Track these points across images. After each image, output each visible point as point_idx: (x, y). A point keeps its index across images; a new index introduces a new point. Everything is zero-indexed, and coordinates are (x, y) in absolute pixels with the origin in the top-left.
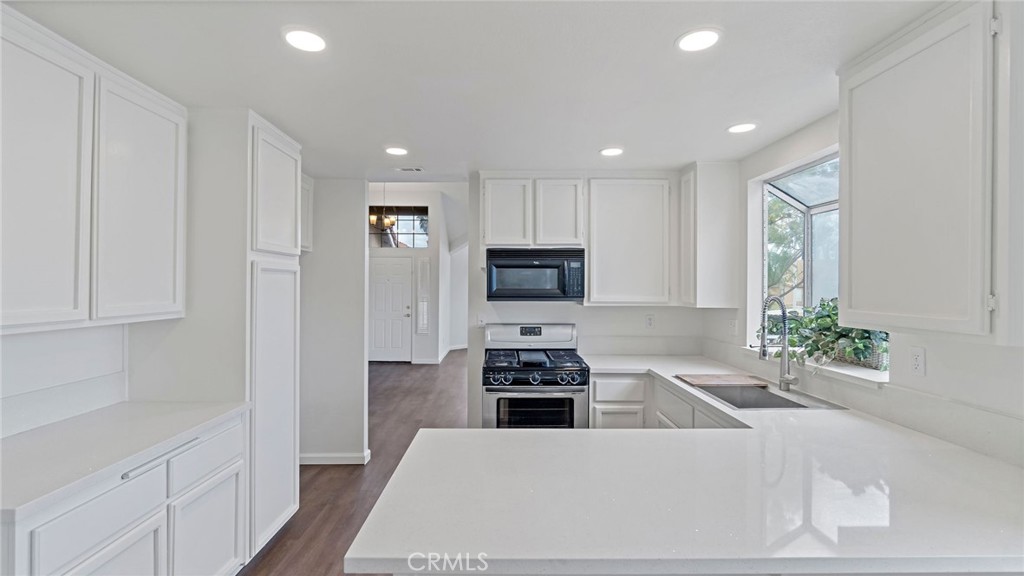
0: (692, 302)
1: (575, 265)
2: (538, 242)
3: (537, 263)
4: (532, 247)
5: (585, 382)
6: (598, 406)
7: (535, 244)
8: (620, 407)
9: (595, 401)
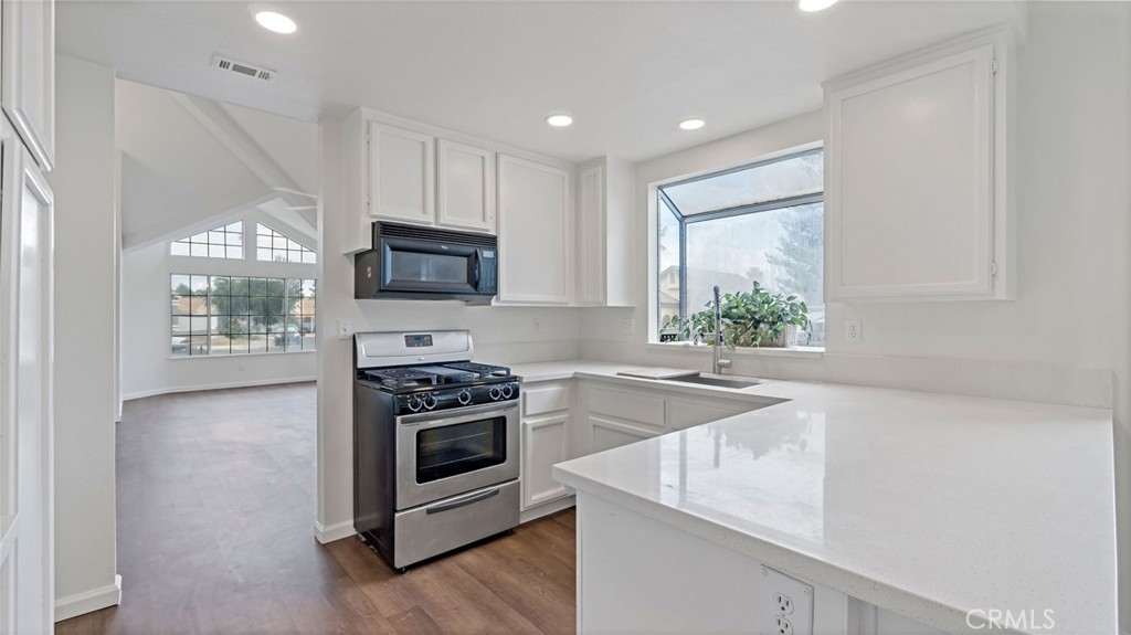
0: (601, 299)
1: (488, 254)
2: (442, 221)
3: (444, 247)
4: (433, 226)
5: (516, 395)
6: (529, 422)
7: (436, 223)
8: (548, 419)
9: (525, 416)
